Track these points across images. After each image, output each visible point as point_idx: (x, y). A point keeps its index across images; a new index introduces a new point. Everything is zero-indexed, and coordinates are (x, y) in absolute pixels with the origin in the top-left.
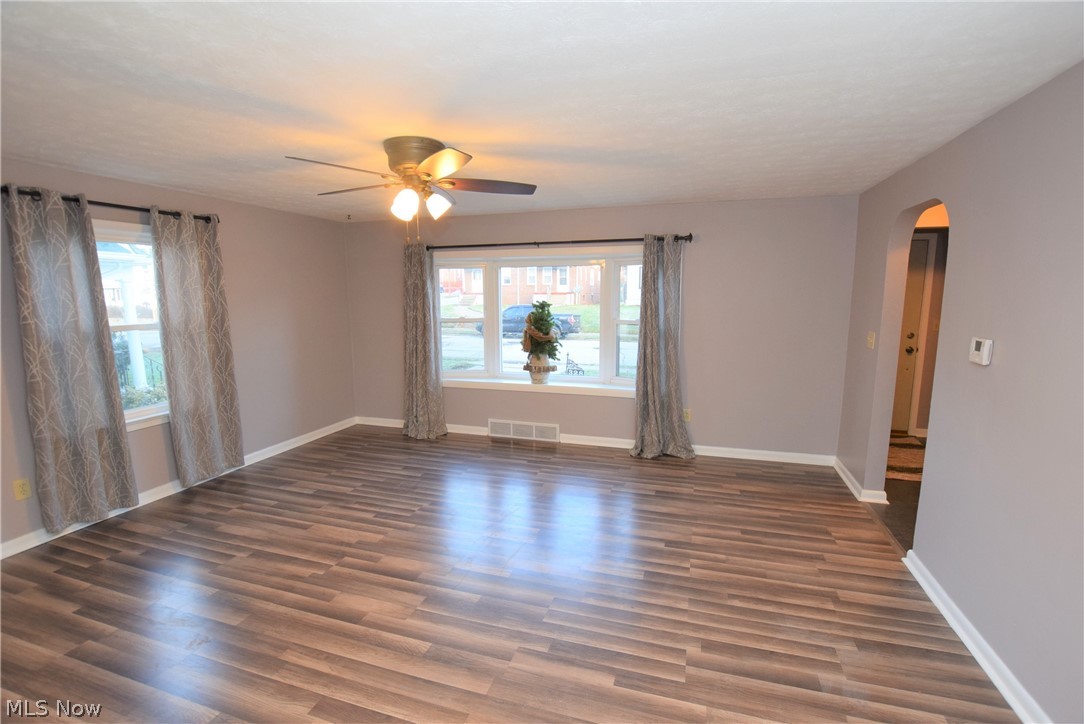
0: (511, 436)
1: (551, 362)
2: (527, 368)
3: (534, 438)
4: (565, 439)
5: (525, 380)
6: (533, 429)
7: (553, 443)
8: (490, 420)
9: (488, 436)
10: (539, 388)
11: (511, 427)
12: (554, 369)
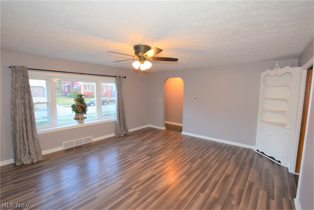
0: (74, 146)
1: (85, 115)
2: (76, 119)
3: (84, 143)
4: (94, 140)
5: (75, 123)
6: (83, 141)
7: (91, 143)
8: (64, 143)
9: (63, 150)
10: (81, 125)
11: (74, 143)
12: (86, 118)
